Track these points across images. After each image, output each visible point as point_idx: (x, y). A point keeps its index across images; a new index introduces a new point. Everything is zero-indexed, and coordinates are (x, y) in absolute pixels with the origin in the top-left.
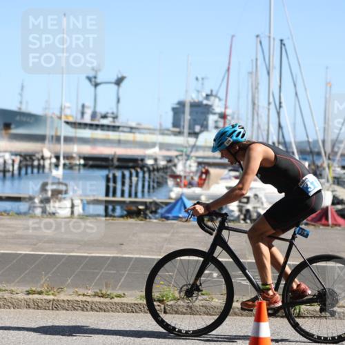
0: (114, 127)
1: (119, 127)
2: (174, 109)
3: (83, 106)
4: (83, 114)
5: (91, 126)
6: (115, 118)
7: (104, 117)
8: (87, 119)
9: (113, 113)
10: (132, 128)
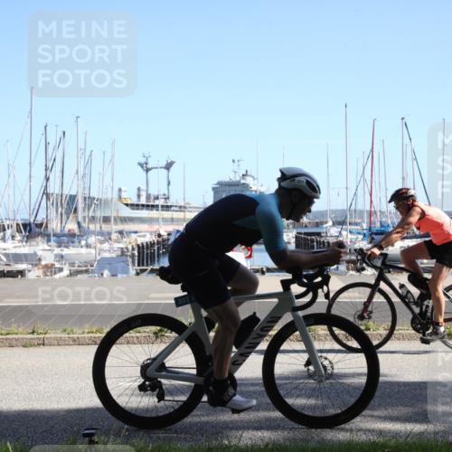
0: (167, 206)
1: (171, 206)
2: (214, 189)
3: (139, 189)
4: (139, 196)
5: (147, 207)
6: (167, 198)
7: (157, 198)
8: (143, 201)
9: (164, 195)
10: (180, 207)
